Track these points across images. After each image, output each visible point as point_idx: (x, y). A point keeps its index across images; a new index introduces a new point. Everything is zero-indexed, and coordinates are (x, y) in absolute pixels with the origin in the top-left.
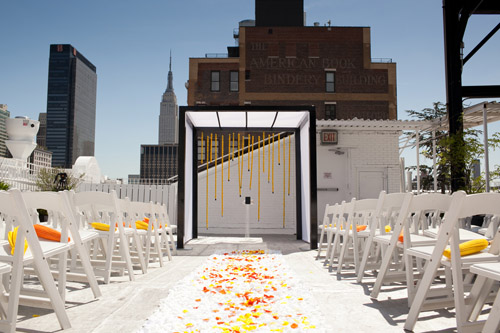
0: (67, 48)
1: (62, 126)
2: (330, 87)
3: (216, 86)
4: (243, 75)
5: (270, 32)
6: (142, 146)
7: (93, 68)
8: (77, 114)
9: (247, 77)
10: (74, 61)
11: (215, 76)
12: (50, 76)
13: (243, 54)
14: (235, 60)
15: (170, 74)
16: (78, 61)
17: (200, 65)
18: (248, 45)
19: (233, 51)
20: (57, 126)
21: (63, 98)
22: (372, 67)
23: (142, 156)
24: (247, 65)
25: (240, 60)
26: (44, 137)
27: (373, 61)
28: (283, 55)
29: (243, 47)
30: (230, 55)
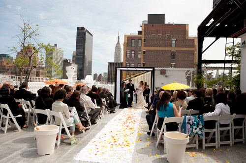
0: (83, 28)
1: (81, 55)
2: (174, 45)
3: (133, 45)
4: (143, 41)
5: (153, 26)
6: (109, 63)
7: (92, 35)
8: (86, 51)
9: (144, 42)
10: (85, 33)
11: (133, 41)
12: (77, 38)
13: (143, 33)
14: (140, 36)
15: (119, 37)
16: (87, 33)
17: (128, 37)
18: (145, 30)
19: (140, 33)
20: (79, 55)
21: (81, 46)
22: (189, 38)
23: (108, 66)
24: (144, 37)
25: (142, 36)
26: (75, 59)
27: (189, 36)
28: (157, 34)
29: (143, 31)
30: (139, 34)
